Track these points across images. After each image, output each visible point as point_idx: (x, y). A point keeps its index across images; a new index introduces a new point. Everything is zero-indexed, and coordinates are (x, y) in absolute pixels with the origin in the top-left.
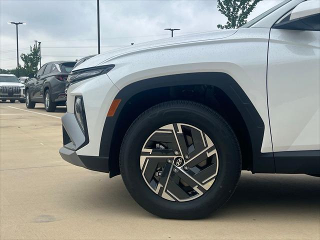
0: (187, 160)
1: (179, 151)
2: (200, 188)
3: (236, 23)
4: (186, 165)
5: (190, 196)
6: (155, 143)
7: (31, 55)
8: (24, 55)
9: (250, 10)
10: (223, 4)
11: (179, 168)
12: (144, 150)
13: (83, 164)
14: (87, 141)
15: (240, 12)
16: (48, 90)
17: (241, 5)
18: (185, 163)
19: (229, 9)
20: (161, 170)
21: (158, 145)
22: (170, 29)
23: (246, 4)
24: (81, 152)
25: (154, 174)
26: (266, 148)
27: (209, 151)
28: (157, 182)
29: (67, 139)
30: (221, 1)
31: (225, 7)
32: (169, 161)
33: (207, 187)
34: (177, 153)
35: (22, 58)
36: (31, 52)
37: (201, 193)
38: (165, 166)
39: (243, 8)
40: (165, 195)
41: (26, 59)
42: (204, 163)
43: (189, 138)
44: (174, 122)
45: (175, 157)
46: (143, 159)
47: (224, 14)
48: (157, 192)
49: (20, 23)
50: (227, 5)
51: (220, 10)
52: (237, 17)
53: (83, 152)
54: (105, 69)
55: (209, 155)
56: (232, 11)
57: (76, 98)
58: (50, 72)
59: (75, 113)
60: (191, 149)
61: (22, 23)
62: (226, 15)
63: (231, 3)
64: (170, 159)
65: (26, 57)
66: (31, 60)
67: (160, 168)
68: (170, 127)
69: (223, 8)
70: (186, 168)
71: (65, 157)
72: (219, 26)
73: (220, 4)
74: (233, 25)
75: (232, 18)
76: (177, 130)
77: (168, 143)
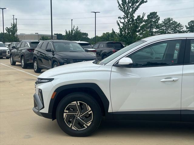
0: (81, 115)
1: (78, 111)
2: (86, 125)
3: (129, 16)
4: (81, 117)
5: (82, 128)
6: (69, 108)
7: (11, 28)
8: (8, 28)
9: (137, 9)
10: (121, 5)
11: (79, 118)
12: (65, 111)
13: (42, 115)
14: (43, 107)
15: (131, 10)
16: (23, 57)
17: (131, 6)
18: (81, 116)
19: (124, 8)
20: (72, 118)
21: (70, 109)
22: (94, 12)
23: (134, 5)
24: (41, 111)
25: (69, 120)
26: (110, 110)
27: (89, 111)
28: (70, 123)
30: (120, 4)
31: (122, 7)
32: (75, 115)
33: (89, 125)
34: (77, 112)
35: (6, 30)
36: (11, 26)
37: (86, 127)
38: (73, 117)
39: (133, 8)
40: (73, 128)
41: (8, 30)
42: (88, 116)
43: (82, 106)
44: (77, 101)
45: (77, 114)
46: (65, 114)
47: (122, 11)
48: (70, 127)
49: (4, 8)
50: (124, 6)
51: (120, 9)
52: (129, 12)
53: (42, 111)
54: (50, 80)
55: (89, 113)
56: (126, 9)
58: (24, 47)
59: (39, 95)
60: (83, 111)
61: (6, 8)
62: (123, 11)
63: (126, 5)
64: (75, 114)
65: (8, 29)
66: (12, 31)
68: (75, 102)
70: (81, 118)
72: (119, 18)
73: (120, 5)
74: (127, 17)
75: (126, 13)
76: (77, 104)
77: (74, 109)
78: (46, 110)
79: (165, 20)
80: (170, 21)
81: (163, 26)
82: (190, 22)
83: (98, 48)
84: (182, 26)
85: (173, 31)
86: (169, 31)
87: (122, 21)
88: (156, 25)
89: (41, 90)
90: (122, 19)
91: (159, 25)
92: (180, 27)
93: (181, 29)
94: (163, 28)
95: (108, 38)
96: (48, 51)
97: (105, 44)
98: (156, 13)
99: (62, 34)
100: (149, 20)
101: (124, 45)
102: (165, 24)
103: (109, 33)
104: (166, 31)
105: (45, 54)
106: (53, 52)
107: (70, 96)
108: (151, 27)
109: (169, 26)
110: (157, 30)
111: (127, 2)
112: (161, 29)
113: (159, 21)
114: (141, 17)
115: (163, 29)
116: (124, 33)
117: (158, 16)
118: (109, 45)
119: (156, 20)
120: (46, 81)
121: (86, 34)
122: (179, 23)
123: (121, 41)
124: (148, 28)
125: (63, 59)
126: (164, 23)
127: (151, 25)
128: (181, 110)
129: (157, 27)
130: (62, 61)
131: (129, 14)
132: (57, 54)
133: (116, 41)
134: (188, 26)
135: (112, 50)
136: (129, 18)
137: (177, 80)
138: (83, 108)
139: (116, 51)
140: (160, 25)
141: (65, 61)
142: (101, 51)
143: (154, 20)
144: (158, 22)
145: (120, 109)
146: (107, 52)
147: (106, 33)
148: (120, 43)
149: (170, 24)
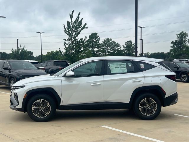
0: (43, 108)
2: (46, 114)
3: (73, 39)
5: (44, 116)
6: (36, 104)
9: (79, 33)
12: (33, 106)
13: (17, 110)
14: (18, 104)
15: (74, 33)
17: (75, 30)
19: (69, 32)
22: (40, 33)
23: (77, 30)
25: (35, 112)
26: (61, 104)
27: (48, 105)
28: (36, 114)
29: (12, 103)
31: (67, 30)
33: (48, 114)
34: (41, 106)
37: (47, 116)
38: (38, 109)
39: (76, 32)
40: (38, 117)
42: (47, 108)
43: (44, 103)
44: (40, 99)
46: (33, 108)
47: (67, 34)
48: (36, 116)
50: (68, 30)
51: (65, 32)
53: (17, 107)
54: (23, 87)
56: (70, 33)
57: (15, 93)
59: (14, 97)
60: (44, 105)
63: (70, 29)
67: (37, 110)
69: (66, 31)
70: (43, 110)
71: (11, 108)
72: (64, 40)
73: (65, 29)
74: (71, 39)
75: (71, 36)
76: (41, 101)
77: (39, 104)
78: (20, 106)
79: (104, 40)
80: (109, 41)
81: (103, 46)
82: (127, 42)
83: (46, 66)
84: (120, 46)
85: (112, 50)
86: (108, 50)
87: (67, 42)
88: (97, 45)
89: (17, 93)
90: (67, 41)
91: (99, 45)
92: (119, 46)
93: (119, 48)
94: (103, 47)
95: (53, 57)
96: (5, 69)
97: (52, 63)
98: (97, 34)
99: (6, 53)
100: (91, 40)
101: (69, 64)
102: (105, 44)
103: (53, 52)
104: (106, 50)
105: (2, 72)
106: (10, 70)
107: (36, 97)
108: (93, 47)
109: (109, 46)
110: (98, 50)
111: (71, 27)
112: (102, 49)
113: (100, 41)
114: (83, 40)
115: (103, 49)
116: (69, 53)
117: (98, 36)
118: (56, 63)
119: (97, 40)
120: (19, 87)
121: (31, 53)
122: (118, 43)
123: (66, 59)
124: (90, 47)
125: (19, 75)
126: (104, 42)
127: (93, 44)
128: (103, 102)
129: (98, 47)
130: (18, 77)
131: (73, 37)
132: (13, 71)
133: (62, 60)
134: (125, 46)
135: (59, 68)
136: (72, 41)
137: (100, 84)
138: (44, 104)
139: (62, 69)
140: (101, 45)
141: (21, 77)
142: (49, 69)
143: (95, 40)
144: (98, 42)
145: (68, 103)
146: (54, 69)
147: (50, 52)
148: (65, 62)
149: (109, 44)
